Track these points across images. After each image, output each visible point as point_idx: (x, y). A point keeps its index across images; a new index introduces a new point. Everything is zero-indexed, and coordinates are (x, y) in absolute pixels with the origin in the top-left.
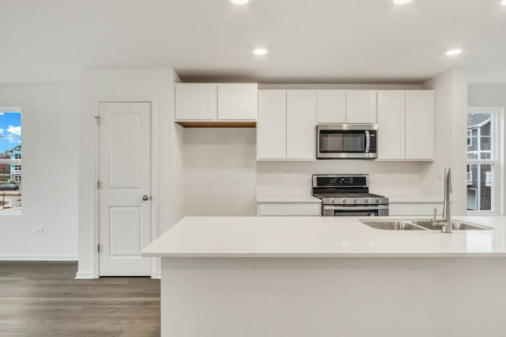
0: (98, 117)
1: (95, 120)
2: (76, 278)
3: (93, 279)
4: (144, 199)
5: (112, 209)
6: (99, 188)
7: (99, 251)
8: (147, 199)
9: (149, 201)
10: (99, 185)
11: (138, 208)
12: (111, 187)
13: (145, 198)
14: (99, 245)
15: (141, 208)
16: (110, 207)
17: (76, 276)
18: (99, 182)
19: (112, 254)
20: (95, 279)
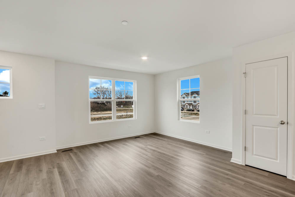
0: (245, 73)
1: (243, 75)
2: (231, 161)
3: (241, 165)
4: (282, 124)
5: (255, 127)
6: (245, 114)
7: (245, 150)
8: (284, 123)
9: (285, 125)
10: (246, 112)
11: (276, 129)
12: (254, 113)
13: (282, 122)
14: (245, 147)
15: (278, 129)
16: (253, 125)
17: (231, 160)
18: (245, 110)
19: (254, 154)
20: (243, 165)
